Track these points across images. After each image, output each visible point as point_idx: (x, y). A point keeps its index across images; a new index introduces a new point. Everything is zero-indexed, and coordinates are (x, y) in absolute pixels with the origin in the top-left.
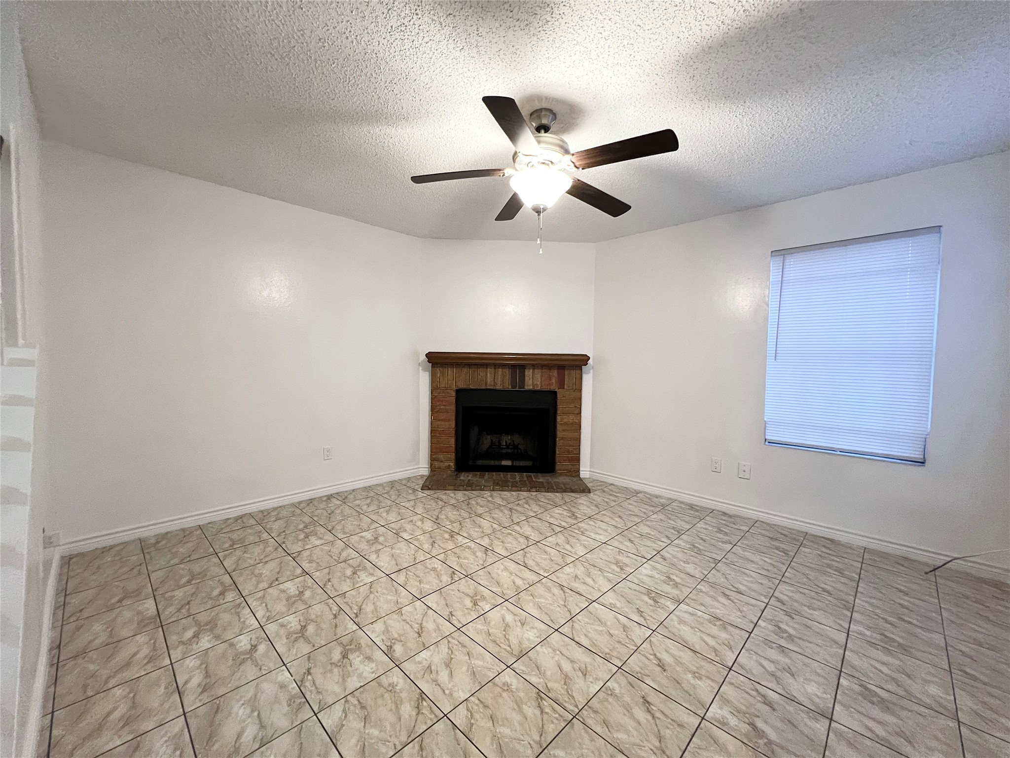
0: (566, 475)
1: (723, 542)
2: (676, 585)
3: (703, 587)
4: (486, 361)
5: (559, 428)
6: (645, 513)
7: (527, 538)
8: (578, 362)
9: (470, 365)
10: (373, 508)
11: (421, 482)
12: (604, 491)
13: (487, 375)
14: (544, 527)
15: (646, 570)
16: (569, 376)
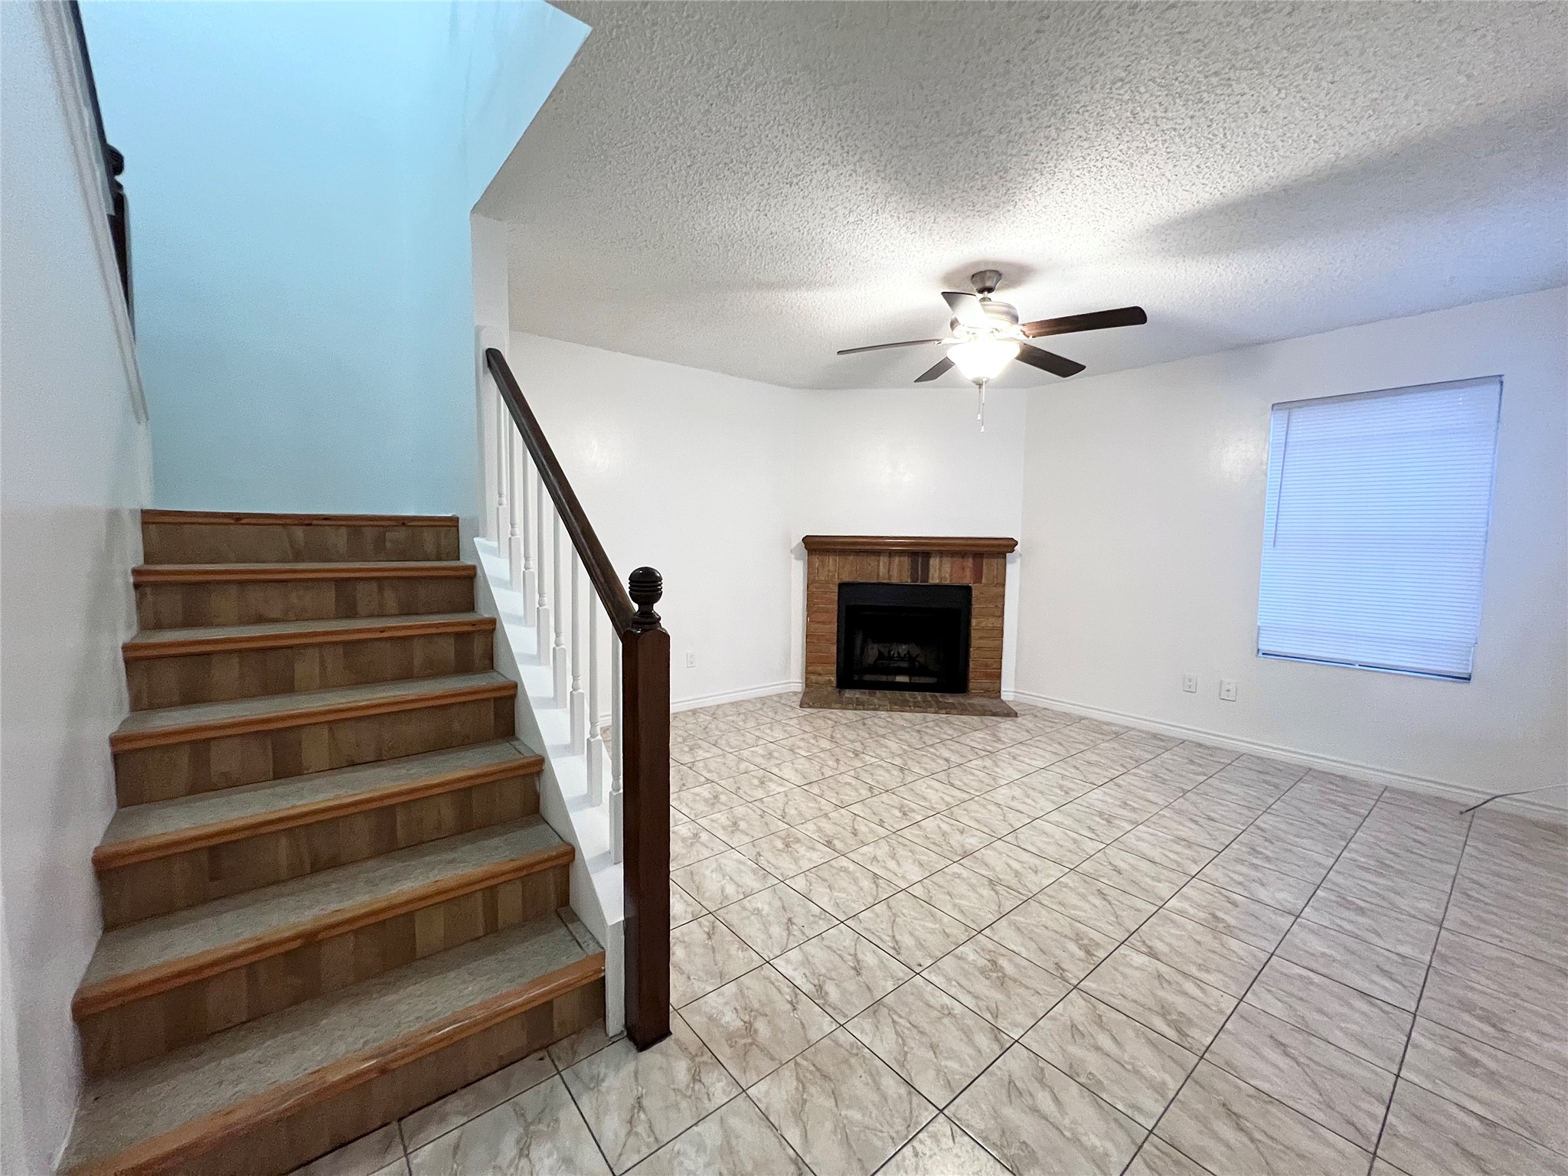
0: (984, 697)
1: (1195, 774)
2: (1134, 810)
3: (1166, 812)
4: (879, 547)
5: (974, 634)
6: (1092, 741)
7: (947, 760)
8: (1001, 549)
9: (858, 553)
10: (751, 724)
11: (798, 699)
12: (1036, 716)
13: (879, 566)
14: (965, 750)
15: (1098, 794)
16: (988, 566)
